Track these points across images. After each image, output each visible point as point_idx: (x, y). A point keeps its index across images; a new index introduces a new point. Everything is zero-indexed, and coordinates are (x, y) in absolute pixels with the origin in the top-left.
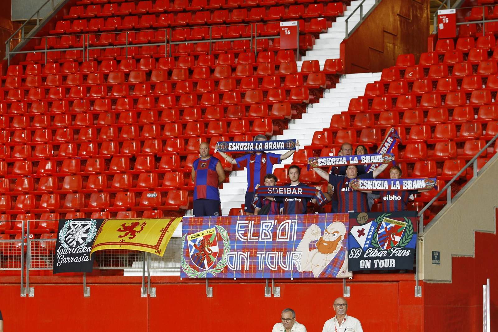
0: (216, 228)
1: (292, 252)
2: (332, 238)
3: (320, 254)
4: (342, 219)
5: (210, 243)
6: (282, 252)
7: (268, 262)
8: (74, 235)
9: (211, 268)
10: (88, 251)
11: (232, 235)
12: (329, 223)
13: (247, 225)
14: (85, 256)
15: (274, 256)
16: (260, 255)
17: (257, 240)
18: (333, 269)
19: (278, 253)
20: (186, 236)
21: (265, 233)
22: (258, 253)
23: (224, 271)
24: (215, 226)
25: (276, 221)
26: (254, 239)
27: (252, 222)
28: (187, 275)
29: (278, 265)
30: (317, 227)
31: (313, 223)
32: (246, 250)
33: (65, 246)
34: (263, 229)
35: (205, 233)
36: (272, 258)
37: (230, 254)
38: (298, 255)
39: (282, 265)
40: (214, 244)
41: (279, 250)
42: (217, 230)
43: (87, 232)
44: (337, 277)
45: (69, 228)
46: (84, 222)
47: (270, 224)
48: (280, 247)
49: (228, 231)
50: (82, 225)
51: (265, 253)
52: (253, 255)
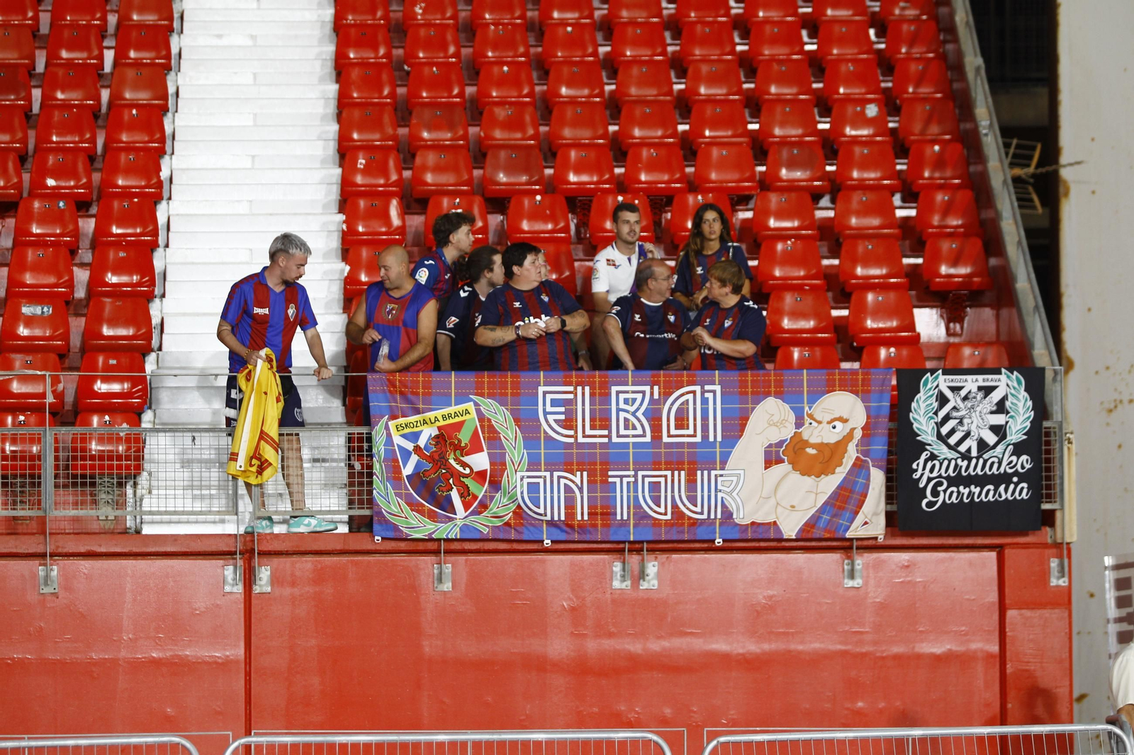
0: (476, 404)
1: (713, 473)
2: (831, 436)
3: (796, 476)
4: (852, 386)
5: (463, 445)
6: (683, 473)
7: (644, 497)
8: (966, 421)
9: (472, 514)
10: (1023, 467)
11: (528, 425)
12: (814, 397)
13: (571, 396)
14: (1017, 484)
15: (660, 483)
16: (618, 480)
17: (606, 440)
18: (834, 516)
19: (673, 475)
20: (387, 424)
21: (626, 420)
22: (610, 473)
23: (512, 522)
24: (471, 400)
25: (656, 388)
26: (598, 437)
27: (583, 389)
28: (402, 531)
29: (675, 506)
30: (781, 408)
31: (768, 394)
32: (575, 467)
33: (943, 451)
34: (619, 410)
35: (444, 417)
36: (655, 487)
37: (529, 477)
38: (735, 479)
39: (685, 505)
40: (475, 448)
41: (674, 464)
42: (479, 412)
43: (1001, 408)
44: (848, 535)
45: (943, 400)
46: (984, 380)
47: (639, 396)
48: (675, 459)
49: (513, 412)
50: (980, 388)
51: (633, 473)
52: (599, 478)
